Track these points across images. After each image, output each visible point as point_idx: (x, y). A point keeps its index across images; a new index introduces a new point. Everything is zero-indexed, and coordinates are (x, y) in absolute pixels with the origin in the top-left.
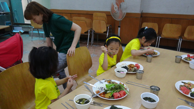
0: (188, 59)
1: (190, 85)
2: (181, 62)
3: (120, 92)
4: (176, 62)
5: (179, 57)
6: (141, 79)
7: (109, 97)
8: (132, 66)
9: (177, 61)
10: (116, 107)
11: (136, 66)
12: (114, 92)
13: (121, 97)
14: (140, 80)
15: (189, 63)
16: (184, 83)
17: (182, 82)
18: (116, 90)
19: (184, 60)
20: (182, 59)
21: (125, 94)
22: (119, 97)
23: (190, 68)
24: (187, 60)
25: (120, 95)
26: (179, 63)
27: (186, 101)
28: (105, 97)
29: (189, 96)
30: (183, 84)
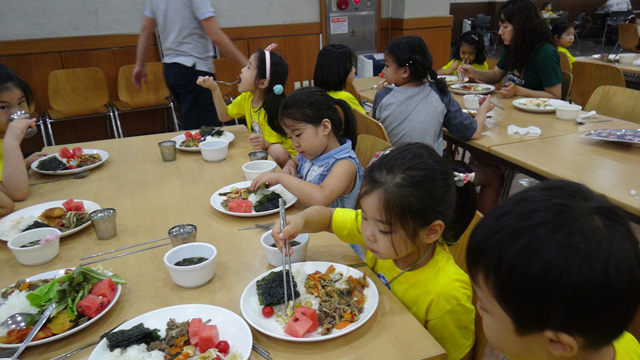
0: (191, 144)
1: (237, 193)
2: (178, 155)
3: (96, 289)
4: (165, 160)
5: (169, 144)
6: (115, 235)
7: (70, 325)
8: (57, 213)
9: (168, 157)
10: (122, 332)
11: (69, 210)
12: (73, 301)
13: (109, 302)
14: (115, 239)
15: (199, 153)
16: (225, 194)
17: (221, 195)
18: (78, 292)
19: (183, 148)
20: (177, 146)
21: (113, 287)
22: (103, 306)
23: (206, 161)
24: (189, 146)
25: (104, 296)
26: (174, 159)
27: (258, 226)
28: (55, 335)
29: (254, 213)
30: (225, 198)
